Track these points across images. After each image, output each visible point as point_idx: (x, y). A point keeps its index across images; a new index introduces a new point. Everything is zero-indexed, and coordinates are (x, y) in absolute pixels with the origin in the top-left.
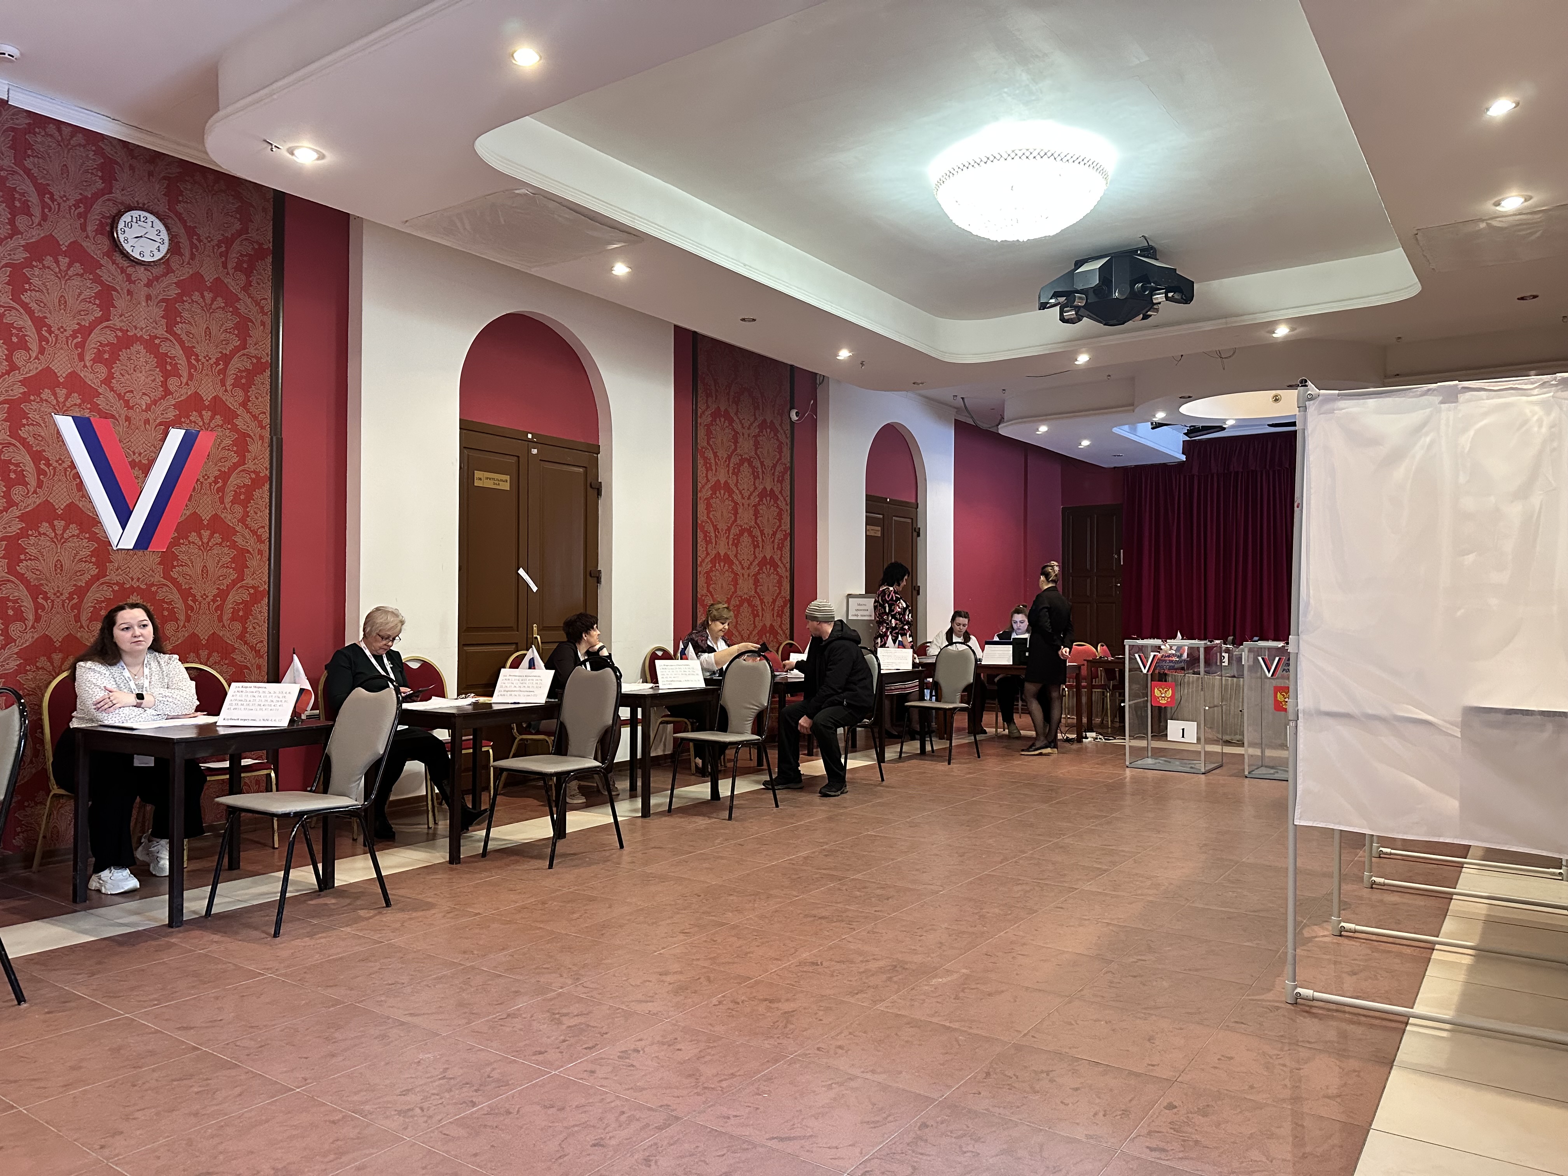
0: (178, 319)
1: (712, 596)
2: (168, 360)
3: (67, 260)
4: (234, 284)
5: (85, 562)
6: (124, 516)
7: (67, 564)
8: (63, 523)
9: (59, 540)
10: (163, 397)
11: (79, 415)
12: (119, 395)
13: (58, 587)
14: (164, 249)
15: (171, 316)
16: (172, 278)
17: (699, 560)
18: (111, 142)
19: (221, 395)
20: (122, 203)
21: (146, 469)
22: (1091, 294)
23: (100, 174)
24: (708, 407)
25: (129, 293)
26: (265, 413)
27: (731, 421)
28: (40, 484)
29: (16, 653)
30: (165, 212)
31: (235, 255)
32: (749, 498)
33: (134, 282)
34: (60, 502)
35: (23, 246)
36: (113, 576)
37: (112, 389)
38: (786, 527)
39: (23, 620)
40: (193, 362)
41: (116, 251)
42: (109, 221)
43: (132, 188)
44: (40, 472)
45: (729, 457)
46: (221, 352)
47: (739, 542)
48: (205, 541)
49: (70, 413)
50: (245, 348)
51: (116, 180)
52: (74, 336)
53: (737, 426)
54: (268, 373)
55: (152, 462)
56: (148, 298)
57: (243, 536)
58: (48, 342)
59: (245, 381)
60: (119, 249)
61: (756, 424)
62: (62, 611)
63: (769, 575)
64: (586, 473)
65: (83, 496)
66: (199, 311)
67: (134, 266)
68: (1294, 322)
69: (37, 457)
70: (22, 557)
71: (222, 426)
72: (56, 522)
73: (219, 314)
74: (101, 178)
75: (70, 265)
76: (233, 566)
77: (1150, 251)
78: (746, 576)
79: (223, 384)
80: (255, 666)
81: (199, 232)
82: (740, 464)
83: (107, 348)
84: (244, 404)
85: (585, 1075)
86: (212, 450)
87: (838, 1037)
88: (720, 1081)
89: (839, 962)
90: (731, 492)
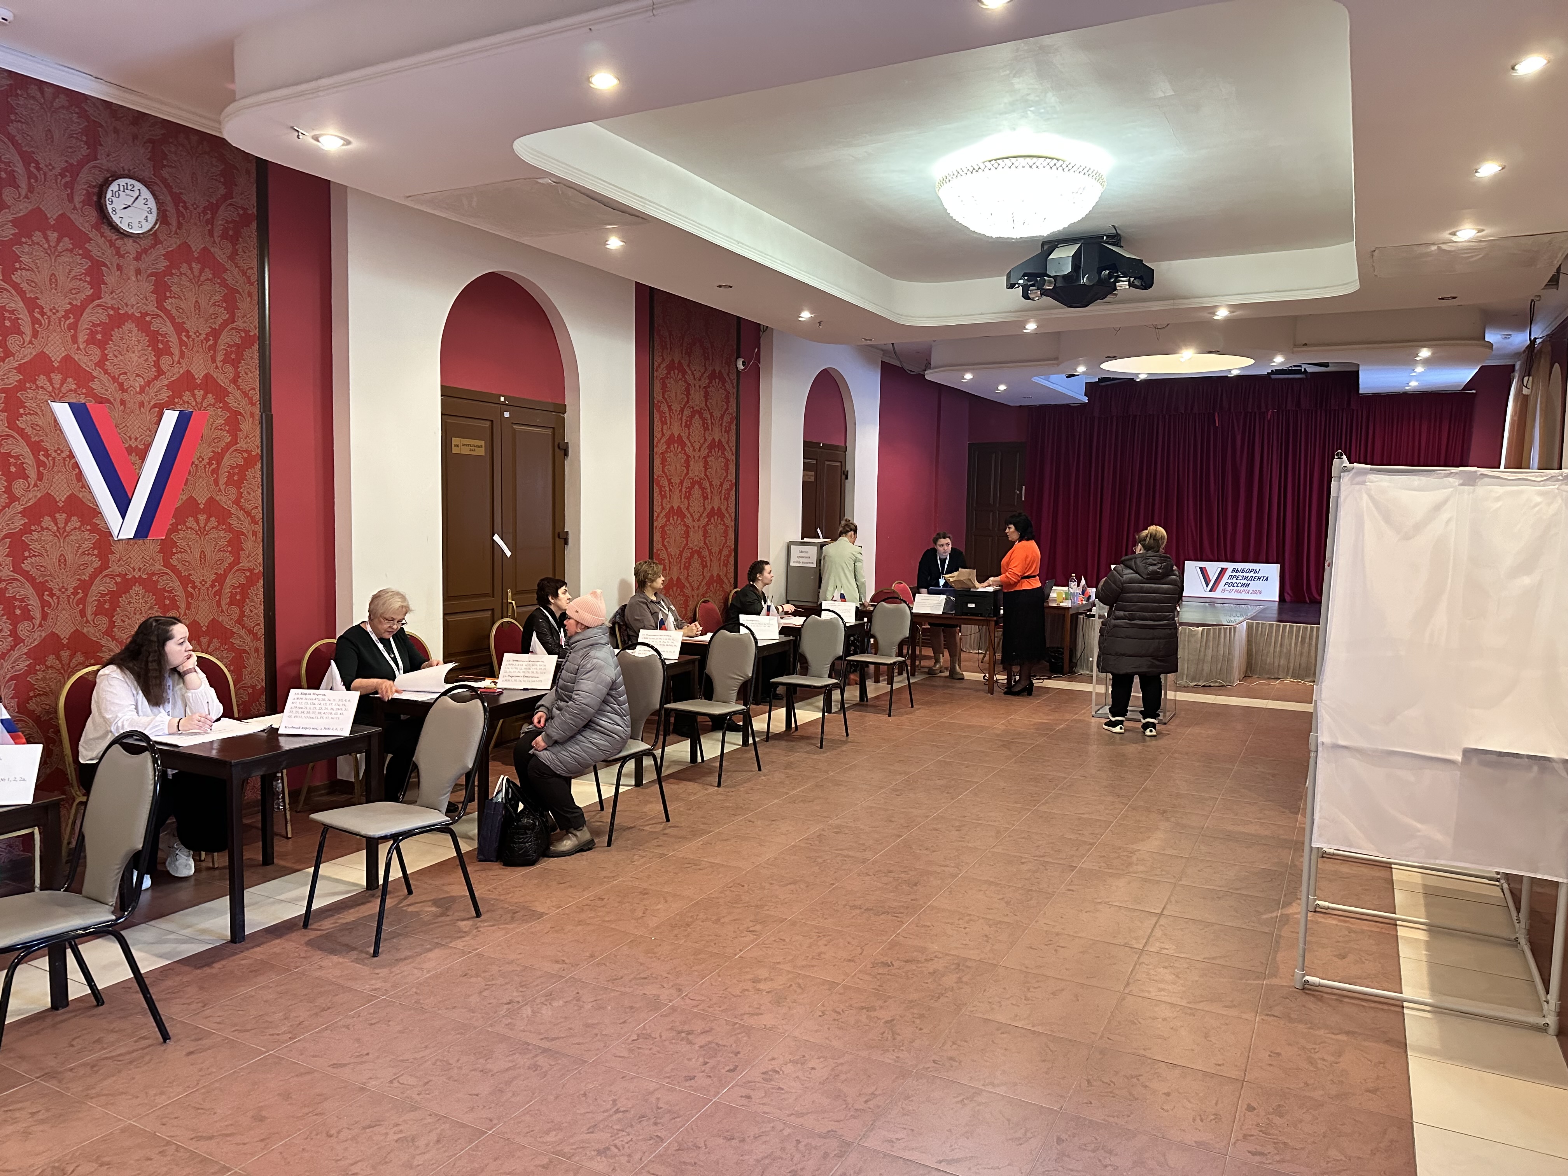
0: (168, 294)
1: (667, 550)
2: (160, 338)
3: (56, 235)
4: (221, 254)
5: (88, 554)
7: (70, 558)
8: (64, 515)
9: (61, 533)
10: (156, 378)
11: (74, 401)
12: (113, 378)
13: (63, 583)
14: (153, 218)
15: (161, 290)
16: (161, 250)
17: (655, 514)
18: (94, 104)
19: (212, 373)
20: (108, 171)
21: (143, 454)
22: (1060, 280)
23: (84, 138)
24: (664, 359)
25: (119, 267)
26: (254, 389)
27: (684, 373)
28: (40, 477)
29: (25, 654)
30: (151, 178)
31: (220, 222)
32: (699, 451)
33: (122, 256)
34: (61, 494)
35: (11, 221)
36: (114, 568)
37: (106, 372)
38: (731, 477)
39: (31, 619)
40: (185, 339)
41: (103, 223)
42: (96, 190)
43: (117, 153)
44: (40, 464)
45: (682, 410)
46: (211, 327)
47: (690, 494)
48: (202, 525)
49: (67, 399)
50: (234, 322)
51: (101, 145)
52: (66, 317)
53: (690, 379)
54: (256, 346)
55: (148, 446)
56: (138, 272)
57: (238, 518)
58: (41, 325)
59: (234, 358)
60: (108, 220)
61: (707, 374)
62: (68, 607)
63: (716, 526)
64: (554, 434)
65: (83, 486)
66: (188, 284)
67: (122, 238)
69: (36, 448)
70: (27, 554)
71: (214, 405)
72: (57, 515)
73: (207, 287)
74: (86, 143)
75: (59, 241)
76: (230, 549)
77: (1116, 238)
78: (696, 528)
79: (214, 361)
80: (253, 650)
81: (184, 197)
82: (692, 417)
83: (99, 329)
84: (234, 381)
85: (744, 1101)
86: (206, 431)
87: (945, 1048)
88: (866, 1102)
89: (907, 961)
90: (683, 445)
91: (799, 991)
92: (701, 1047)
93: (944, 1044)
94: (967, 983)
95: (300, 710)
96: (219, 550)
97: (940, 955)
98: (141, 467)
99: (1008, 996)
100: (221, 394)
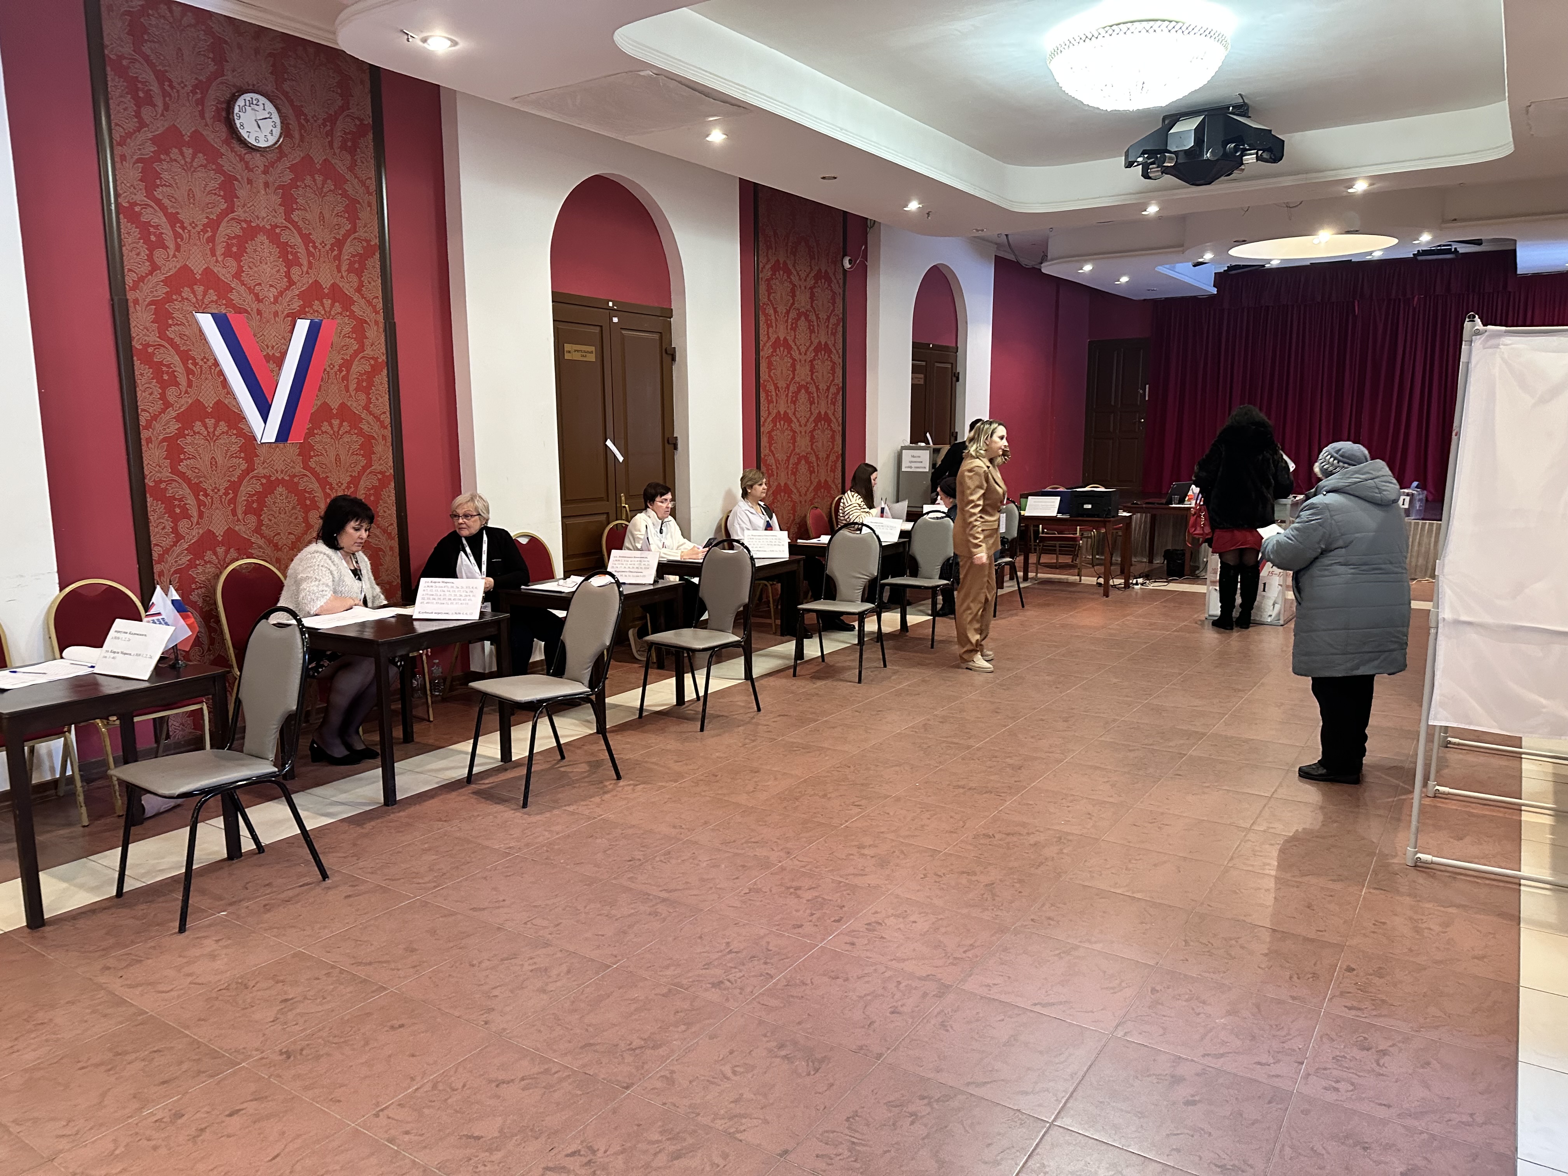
0: (295, 206)
2: (289, 249)
3: (191, 151)
4: (341, 165)
5: (236, 457)
6: (264, 410)
7: (220, 460)
8: (213, 421)
9: (211, 437)
10: (288, 288)
11: (216, 311)
12: (249, 288)
13: (215, 484)
14: (277, 131)
15: (288, 203)
16: (286, 163)
17: (762, 419)
18: (219, 21)
19: (338, 282)
20: (234, 86)
21: (280, 362)
22: (1182, 156)
23: (211, 55)
24: (768, 260)
25: (250, 182)
26: (377, 297)
27: (789, 273)
28: (190, 384)
29: (186, 549)
30: (275, 92)
31: (339, 134)
32: (806, 354)
33: (251, 170)
34: (209, 400)
35: (150, 139)
36: (260, 470)
37: (243, 283)
38: (839, 380)
39: (189, 517)
41: (233, 138)
42: (224, 106)
43: (242, 69)
44: (189, 372)
45: (788, 312)
46: (335, 238)
47: (797, 399)
48: (336, 429)
49: (209, 310)
50: (355, 232)
51: (227, 62)
52: (204, 231)
53: (795, 279)
54: (377, 255)
55: (284, 354)
56: (266, 185)
57: (368, 422)
58: (182, 240)
59: (358, 268)
60: (237, 135)
61: (812, 275)
62: (220, 506)
63: (823, 431)
64: (661, 339)
65: (228, 393)
66: (313, 196)
67: (250, 153)
68: (1373, 178)
69: (185, 356)
70: (182, 456)
71: (341, 314)
72: (207, 420)
73: (330, 198)
74: (213, 60)
75: (194, 156)
76: (362, 452)
77: (1242, 109)
78: (803, 433)
79: (339, 271)
80: (388, 548)
81: (306, 111)
82: (798, 319)
83: (234, 241)
84: (359, 290)
85: (848, 947)
86: (335, 339)
87: (1044, 909)
88: (965, 952)
89: (1008, 834)
90: (789, 348)
91: (902, 856)
92: (808, 901)
93: (1043, 905)
94: (1067, 854)
95: (431, 597)
96: (353, 454)
97: (1042, 829)
98: (279, 375)
99: (1108, 866)
100: (347, 303)
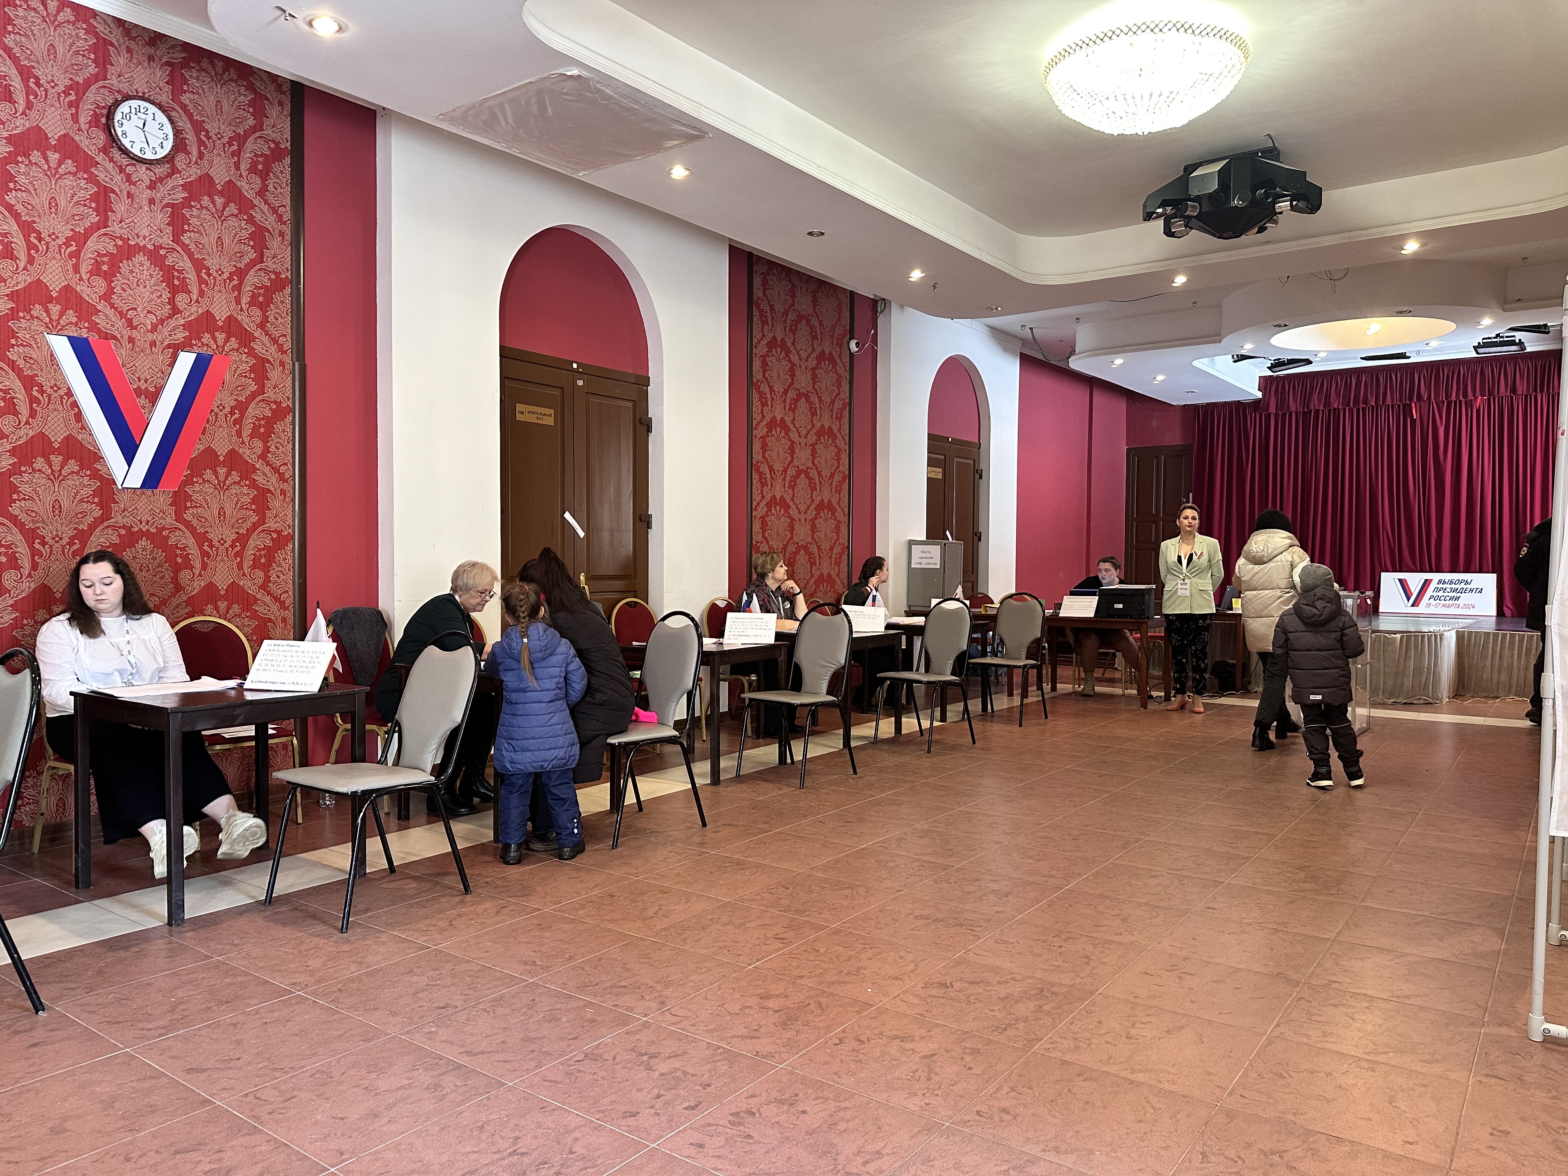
0: (186, 227)
1: (768, 542)
2: (176, 274)
3: (57, 156)
4: (248, 187)
5: (88, 502)
6: (129, 451)
7: (65, 504)
8: (60, 458)
9: (56, 477)
10: (171, 316)
11: (75, 335)
12: (121, 313)
13: (57, 531)
14: (169, 145)
15: (178, 223)
16: (178, 180)
17: (755, 503)
18: (104, 21)
19: (236, 315)
20: (119, 92)
21: (154, 397)
22: (1205, 202)
23: (92, 56)
24: (764, 336)
25: (130, 195)
27: (788, 352)
28: (33, 414)
29: (11, 606)
30: (168, 103)
31: (248, 155)
32: (806, 437)
33: (134, 184)
34: (57, 433)
36: (118, 519)
37: (112, 306)
38: (845, 468)
39: (18, 567)
40: (204, 276)
41: (113, 147)
42: (105, 112)
43: (130, 75)
44: (32, 400)
45: (786, 392)
46: (235, 266)
47: (795, 484)
48: (222, 479)
49: (65, 332)
50: (262, 262)
51: (112, 65)
52: (67, 245)
53: (794, 358)
54: (289, 290)
55: (160, 389)
56: (152, 202)
57: (264, 474)
58: (37, 250)
60: (117, 143)
61: (814, 355)
62: (62, 558)
63: (826, 520)
64: (634, 407)
65: (83, 428)
66: (209, 218)
67: (134, 165)
68: (1425, 236)
69: (29, 382)
70: (15, 496)
71: (237, 350)
72: (52, 457)
73: (233, 222)
74: (94, 61)
75: (60, 163)
76: (254, 507)
77: (1273, 152)
78: (803, 521)
79: (238, 302)
80: (279, 619)
81: (208, 127)
82: (797, 400)
83: (105, 259)
84: (262, 326)
85: (692, 1151)
86: (228, 377)
90: (787, 430)
92: (662, 1075)
94: (1048, 1013)
96: (242, 508)
100: (246, 339)
